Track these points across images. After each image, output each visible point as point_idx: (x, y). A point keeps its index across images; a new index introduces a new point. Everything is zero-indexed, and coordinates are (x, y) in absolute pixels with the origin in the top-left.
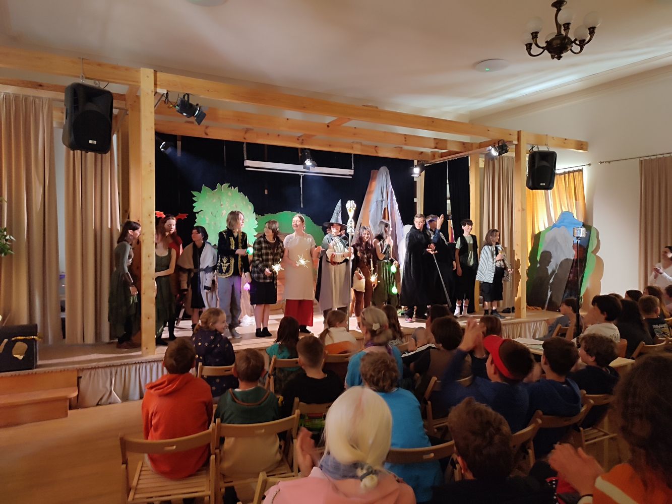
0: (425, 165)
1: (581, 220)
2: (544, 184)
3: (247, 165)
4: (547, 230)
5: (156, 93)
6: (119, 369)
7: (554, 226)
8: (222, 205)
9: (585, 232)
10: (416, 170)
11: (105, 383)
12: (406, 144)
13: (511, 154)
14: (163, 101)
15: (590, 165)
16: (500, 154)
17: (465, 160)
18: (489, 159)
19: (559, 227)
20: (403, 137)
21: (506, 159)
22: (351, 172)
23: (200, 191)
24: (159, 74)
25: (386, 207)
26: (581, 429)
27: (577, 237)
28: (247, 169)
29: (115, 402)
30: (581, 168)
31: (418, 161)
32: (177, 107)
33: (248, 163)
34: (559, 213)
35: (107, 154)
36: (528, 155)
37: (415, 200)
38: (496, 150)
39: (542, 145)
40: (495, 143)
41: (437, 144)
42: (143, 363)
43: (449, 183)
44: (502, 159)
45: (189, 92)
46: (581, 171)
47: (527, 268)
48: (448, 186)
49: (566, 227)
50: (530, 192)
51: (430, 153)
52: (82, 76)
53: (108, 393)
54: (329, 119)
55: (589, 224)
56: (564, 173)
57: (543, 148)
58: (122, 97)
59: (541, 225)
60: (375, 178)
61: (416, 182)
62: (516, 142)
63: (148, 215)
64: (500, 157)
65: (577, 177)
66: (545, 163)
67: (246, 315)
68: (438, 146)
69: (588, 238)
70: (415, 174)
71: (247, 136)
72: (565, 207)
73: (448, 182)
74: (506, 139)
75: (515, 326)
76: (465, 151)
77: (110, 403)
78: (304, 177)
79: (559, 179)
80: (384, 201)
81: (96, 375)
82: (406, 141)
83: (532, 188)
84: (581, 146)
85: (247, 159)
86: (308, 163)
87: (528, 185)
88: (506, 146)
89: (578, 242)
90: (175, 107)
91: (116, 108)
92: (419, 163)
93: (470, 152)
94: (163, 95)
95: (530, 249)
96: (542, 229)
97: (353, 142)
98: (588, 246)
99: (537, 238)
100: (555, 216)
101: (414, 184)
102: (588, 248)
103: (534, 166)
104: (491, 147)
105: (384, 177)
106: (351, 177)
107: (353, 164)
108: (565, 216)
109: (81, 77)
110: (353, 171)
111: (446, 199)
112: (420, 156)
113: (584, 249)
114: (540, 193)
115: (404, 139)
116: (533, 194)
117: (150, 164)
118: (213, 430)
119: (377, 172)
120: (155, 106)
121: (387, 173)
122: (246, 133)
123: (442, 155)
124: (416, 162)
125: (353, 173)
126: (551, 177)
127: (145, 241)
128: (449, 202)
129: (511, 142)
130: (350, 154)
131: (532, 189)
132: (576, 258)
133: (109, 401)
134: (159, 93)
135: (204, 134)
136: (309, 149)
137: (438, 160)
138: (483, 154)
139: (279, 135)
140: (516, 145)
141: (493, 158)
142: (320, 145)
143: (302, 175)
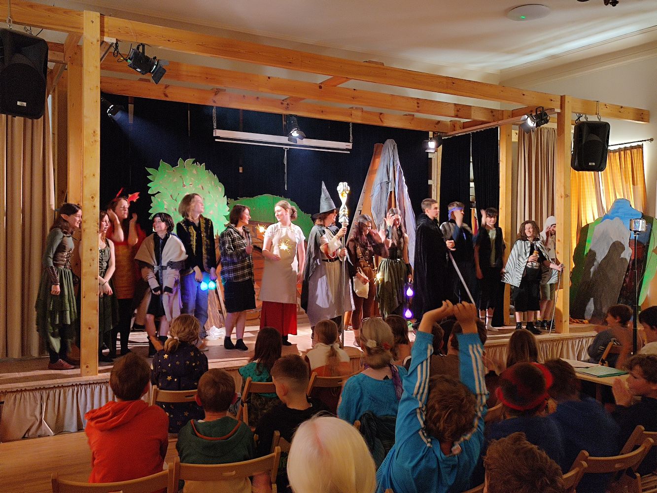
0: (443, 138)
1: (640, 209)
2: (594, 164)
3: (217, 135)
4: (597, 222)
5: (102, 42)
6: (52, 393)
7: (606, 217)
8: (184, 186)
9: (644, 225)
10: (432, 145)
11: (34, 410)
12: (418, 111)
13: (552, 125)
14: (111, 53)
15: (651, 140)
16: (538, 125)
17: (493, 133)
18: (525, 131)
19: (612, 219)
20: (415, 102)
21: (546, 131)
22: (349, 146)
23: (156, 167)
24: (106, 19)
25: (393, 190)
26: (638, 475)
27: (635, 232)
28: (216, 140)
29: (47, 435)
30: (640, 143)
31: (434, 133)
32: (129, 61)
33: (218, 133)
34: (612, 200)
35: (40, 119)
36: (573, 126)
37: (430, 182)
38: (532, 120)
39: (591, 114)
40: (532, 111)
41: (458, 111)
42: (82, 385)
43: (473, 162)
44: (541, 131)
45: (143, 42)
46: (641, 147)
47: (571, 270)
48: (471, 164)
49: (621, 218)
50: (575, 174)
51: (449, 123)
52: (10, 20)
53: (38, 423)
54: (321, 78)
55: (651, 215)
56: (620, 150)
57: (593, 118)
58: (59, 47)
59: (590, 215)
60: (379, 154)
61: (431, 159)
62: (559, 111)
63: (91, 197)
64: (538, 130)
65: (635, 155)
66: (595, 138)
67: (214, 327)
68: (459, 114)
69: (648, 233)
70: (430, 149)
71: (217, 98)
72: (619, 193)
73: (471, 160)
74: (547, 105)
75: (555, 343)
76: (494, 121)
77: (39, 436)
78: (289, 151)
79: (612, 157)
80: (390, 183)
81: (22, 401)
82: (418, 107)
83: (578, 168)
84: (641, 116)
85: (217, 128)
86: (295, 134)
87: (573, 165)
88: (546, 114)
89: (635, 237)
90: (127, 60)
91: (51, 61)
92: (435, 135)
93: (500, 122)
94: (111, 45)
95: (574, 245)
96: (590, 220)
97: (352, 108)
98: (648, 243)
99: (583, 232)
100: (608, 203)
101: (429, 161)
102: (648, 246)
103: (581, 141)
104: (526, 117)
105: (391, 152)
106: (349, 152)
107: (351, 135)
108: (620, 204)
109: (8, 22)
110: (351, 144)
111: (469, 181)
112: (436, 126)
113: (644, 247)
114: (589, 175)
115: (416, 105)
116: (579, 177)
117: (94, 132)
118: (171, 471)
119: (382, 146)
120: (101, 60)
121: (394, 148)
122: (216, 94)
123: (465, 126)
124: (431, 134)
125: (350, 147)
126: (603, 154)
127: (87, 230)
128: (472, 184)
129: (552, 110)
130: (347, 124)
131: (578, 170)
132: (633, 258)
133: (39, 433)
134: (107, 43)
135: (163, 96)
136: (296, 116)
137: (459, 132)
138: (517, 125)
139: (258, 98)
140: (558, 113)
141: (529, 131)
142: (309, 111)
143: (286, 148)
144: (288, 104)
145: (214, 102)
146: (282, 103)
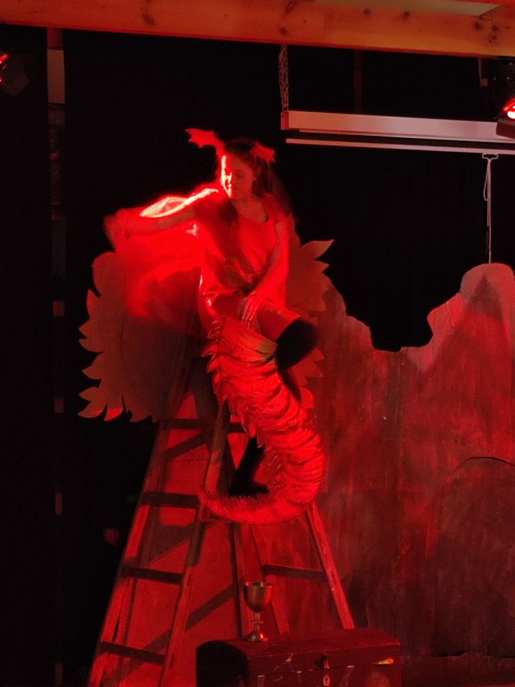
3: (293, 127)
28: (289, 141)
78: (500, 163)
122: (288, 10)
135: (142, 21)
143: (490, 156)
144: (495, 28)
145: (283, 31)
146: (477, 26)
